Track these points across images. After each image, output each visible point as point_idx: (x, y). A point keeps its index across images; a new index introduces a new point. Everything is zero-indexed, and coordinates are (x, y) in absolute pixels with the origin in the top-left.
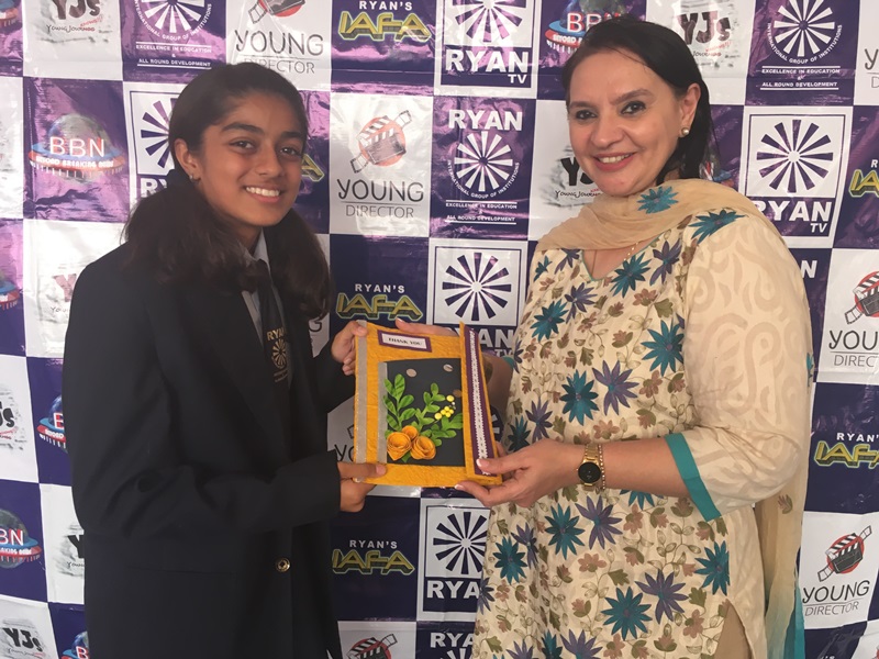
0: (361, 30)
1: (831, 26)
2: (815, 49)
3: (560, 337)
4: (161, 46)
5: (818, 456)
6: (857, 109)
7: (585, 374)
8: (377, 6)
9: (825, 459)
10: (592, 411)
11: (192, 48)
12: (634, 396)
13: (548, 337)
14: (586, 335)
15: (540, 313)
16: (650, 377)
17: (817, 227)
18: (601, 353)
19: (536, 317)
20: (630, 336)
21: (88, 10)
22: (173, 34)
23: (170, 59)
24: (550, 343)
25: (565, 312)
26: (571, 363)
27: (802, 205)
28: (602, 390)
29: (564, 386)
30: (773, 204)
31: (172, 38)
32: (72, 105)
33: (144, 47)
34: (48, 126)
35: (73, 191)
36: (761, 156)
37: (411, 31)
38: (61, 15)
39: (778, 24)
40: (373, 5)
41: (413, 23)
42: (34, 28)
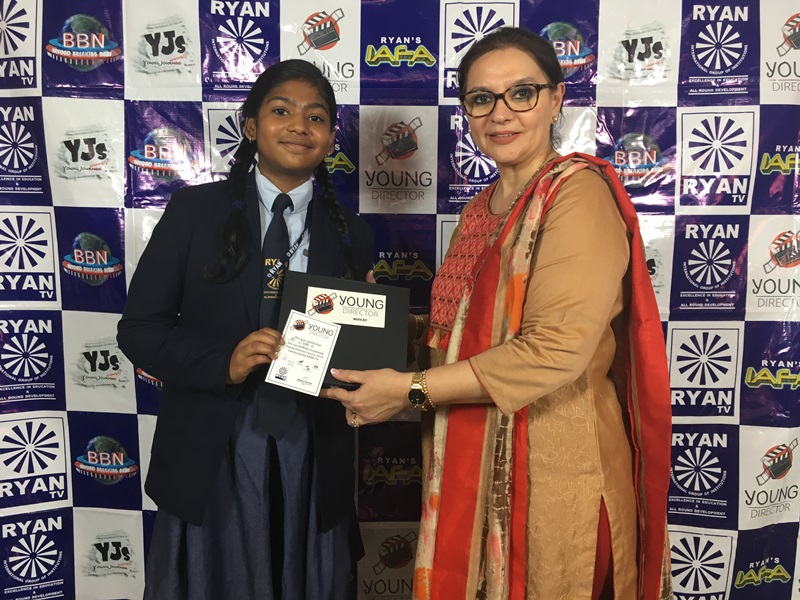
0: (382, 59)
1: (739, 45)
2: (728, 63)
4: (232, 75)
5: (748, 380)
6: (764, 108)
8: (395, 41)
9: (754, 381)
17: (737, 198)
21: (176, 48)
23: (238, 83)
27: (725, 181)
30: (703, 181)
32: (162, 121)
33: (219, 76)
34: (143, 137)
35: (162, 186)
36: (692, 144)
37: (421, 59)
38: (155, 53)
39: (699, 46)
40: (391, 40)
41: (421, 53)
42: (133, 63)
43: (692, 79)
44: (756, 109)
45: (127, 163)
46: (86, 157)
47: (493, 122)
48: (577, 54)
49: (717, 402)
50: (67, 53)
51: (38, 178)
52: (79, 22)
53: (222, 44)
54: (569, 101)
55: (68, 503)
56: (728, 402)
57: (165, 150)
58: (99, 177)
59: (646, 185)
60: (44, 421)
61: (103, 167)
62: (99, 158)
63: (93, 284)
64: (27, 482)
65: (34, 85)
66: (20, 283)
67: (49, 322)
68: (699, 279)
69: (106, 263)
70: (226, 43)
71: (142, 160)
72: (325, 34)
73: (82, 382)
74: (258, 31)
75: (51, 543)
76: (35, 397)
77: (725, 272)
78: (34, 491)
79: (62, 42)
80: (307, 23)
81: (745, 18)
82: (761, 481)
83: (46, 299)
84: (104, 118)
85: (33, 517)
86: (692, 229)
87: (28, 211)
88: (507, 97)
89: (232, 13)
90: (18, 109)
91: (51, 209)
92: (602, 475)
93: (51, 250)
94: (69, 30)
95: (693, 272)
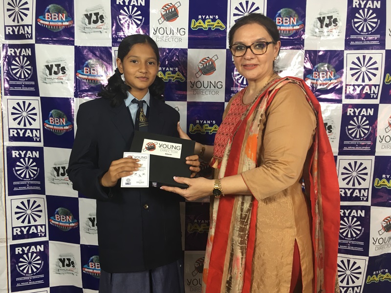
0: (199, 26)
1: (376, 20)
2: (370, 29)
5: (375, 184)
8: (205, 17)
9: (378, 185)
17: (373, 96)
21: (100, 21)
27: (367, 87)
30: (356, 87)
32: (93, 56)
33: (120, 35)
34: (83, 63)
35: (92, 87)
36: (351, 69)
37: (218, 26)
38: (90, 23)
39: (356, 20)
40: (204, 17)
41: (218, 23)
42: (79, 28)
43: (352, 37)
44: (384, 52)
45: (76, 76)
46: (56, 73)
47: (245, 59)
48: (295, 24)
49: (360, 195)
50: (47, 23)
51: (33, 83)
52: (53, 8)
53: (122, 19)
54: (291, 47)
55: (47, 239)
56: (366, 195)
57: (94, 70)
58: (62, 83)
59: (328, 89)
60: (35, 199)
61: (64, 78)
62: (62, 73)
63: (58, 134)
64: (27, 228)
65: (31, 38)
66: (24, 133)
67: (38, 152)
68: (353, 135)
69: (65, 124)
70: (124, 18)
71: (83, 75)
72: (171, 15)
73: (53, 181)
74: (139, 12)
75: (39, 257)
76: (31, 188)
77: (366, 132)
78: (31, 232)
79: (45, 18)
80: (163, 8)
81: (379, 7)
82: (381, 233)
83: (36, 141)
84: (65, 54)
85: (30, 245)
86: (351, 110)
87: (28, 99)
88: (252, 47)
89: (127, 4)
90: (23, 50)
91: (39, 98)
92: (296, 229)
93: (39, 118)
94: (48, 11)
95: (350, 132)
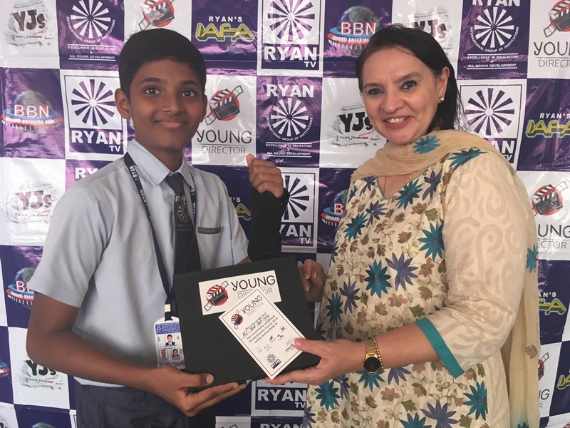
3: (362, 237)
4: (83, 47)
6: (529, 81)
7: (380, 262)
10: (387, 288)
11: (104, 48)
12: (415, 276)
13: (355, 238)
14: (380, 235)
15: (350, 222)
16: (425, 263)
18: (391, 247)
19: (347, 225)
20: (409, 235)
22: (91, 39)
23: (89, 55)
24: (357, 241)
25: (366, 220)
26: (371, 255)
28: (393, 273)
29: (367, 271)
31: (90, 42)
